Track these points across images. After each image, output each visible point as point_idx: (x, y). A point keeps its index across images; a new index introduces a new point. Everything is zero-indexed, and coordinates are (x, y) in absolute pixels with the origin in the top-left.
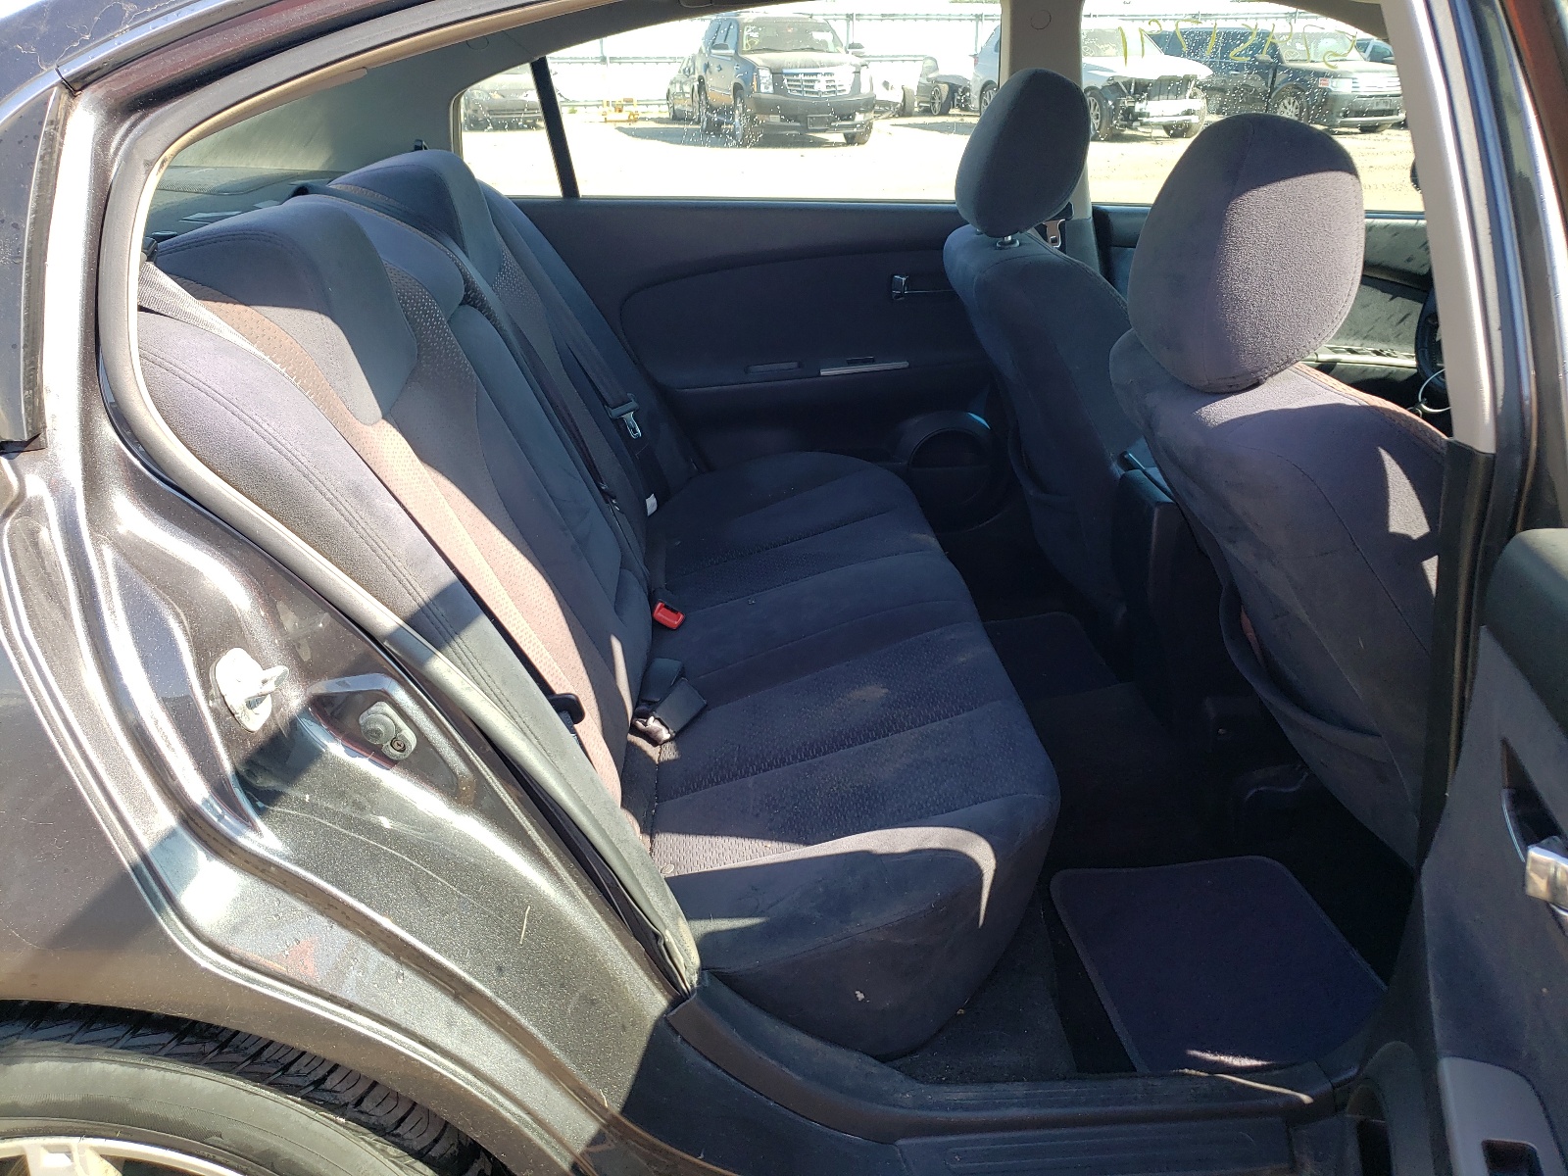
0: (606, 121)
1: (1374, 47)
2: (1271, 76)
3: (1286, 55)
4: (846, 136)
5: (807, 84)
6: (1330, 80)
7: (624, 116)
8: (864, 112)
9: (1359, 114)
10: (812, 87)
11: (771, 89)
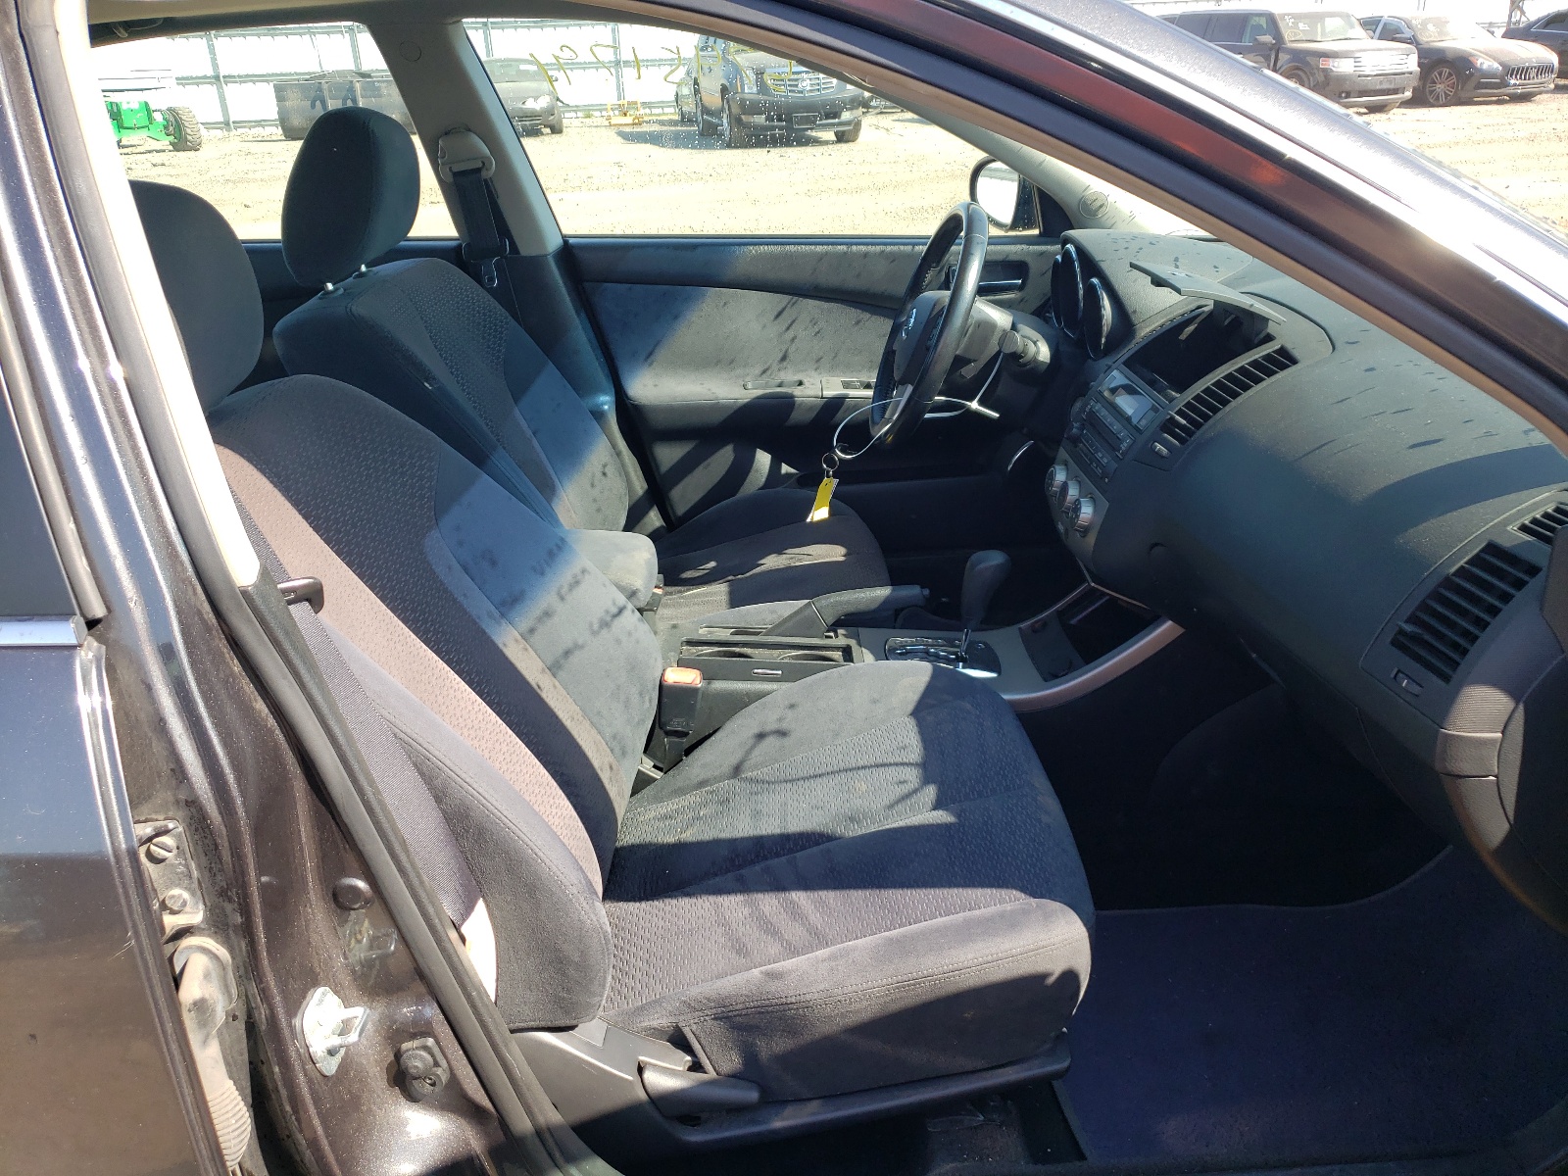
0: (610, 125)
1: (1385, 24)
2: (1273, 57)
3: (1287, 35)
4: (836, 134)
5: (791, 83)
6: (1331, 60)
7: (628, 120)
8: (851, 109)
9: (1362, 94)
10: (797, 86)
11: (755, 90)
